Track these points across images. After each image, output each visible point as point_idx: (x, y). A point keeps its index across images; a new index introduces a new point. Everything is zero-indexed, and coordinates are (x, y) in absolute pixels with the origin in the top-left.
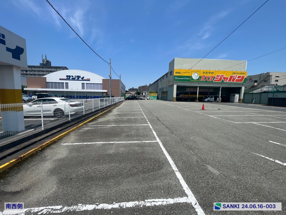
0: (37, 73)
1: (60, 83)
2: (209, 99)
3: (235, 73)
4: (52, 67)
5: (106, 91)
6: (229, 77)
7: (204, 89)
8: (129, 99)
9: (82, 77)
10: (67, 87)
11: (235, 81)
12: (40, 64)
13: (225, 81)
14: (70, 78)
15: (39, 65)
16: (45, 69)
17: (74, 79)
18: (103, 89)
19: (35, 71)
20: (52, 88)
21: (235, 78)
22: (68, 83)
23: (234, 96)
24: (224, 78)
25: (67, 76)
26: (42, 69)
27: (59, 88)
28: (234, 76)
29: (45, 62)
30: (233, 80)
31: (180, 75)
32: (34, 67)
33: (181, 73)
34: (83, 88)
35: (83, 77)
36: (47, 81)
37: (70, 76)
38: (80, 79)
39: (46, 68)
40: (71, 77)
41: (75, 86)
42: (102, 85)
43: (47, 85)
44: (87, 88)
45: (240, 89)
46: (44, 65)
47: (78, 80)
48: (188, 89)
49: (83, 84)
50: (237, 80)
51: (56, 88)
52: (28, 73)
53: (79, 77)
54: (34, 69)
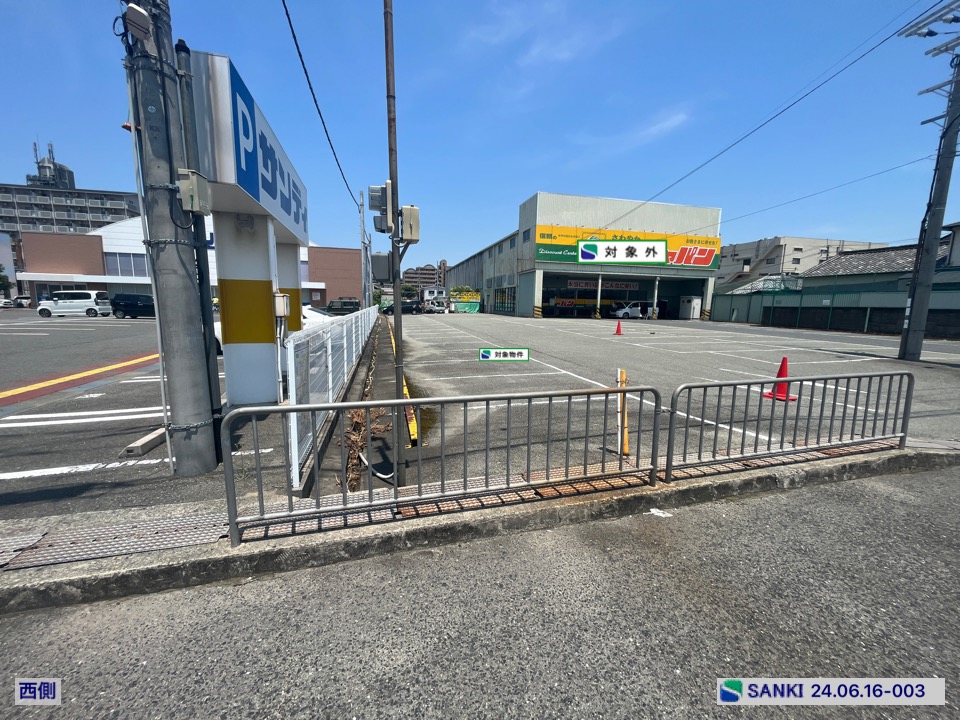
0: (17, 213)
2: (627, 310)
3: (692, 241)
5: (321, 286)
6: (678, 252)
7: (614, 283)
11: (692, 262)
12: (29, 178)
13: (668, 262)
15: (24, 182)
16: (51, 201)
18: (311, 280)
19: (8, 205)
21: (693, 255)
23: (690, 301)
26: (38, 200)
28: (690, 249)
29: (48, 173)
30: (689, 259)
33: (555, 238)
39: (56, 194)
42: (306, 266)
43: (106, 262)
45: (703, 282)
46: (47, 183)
48: (573, 281)
50: (697, 261)
54: (3, 197)
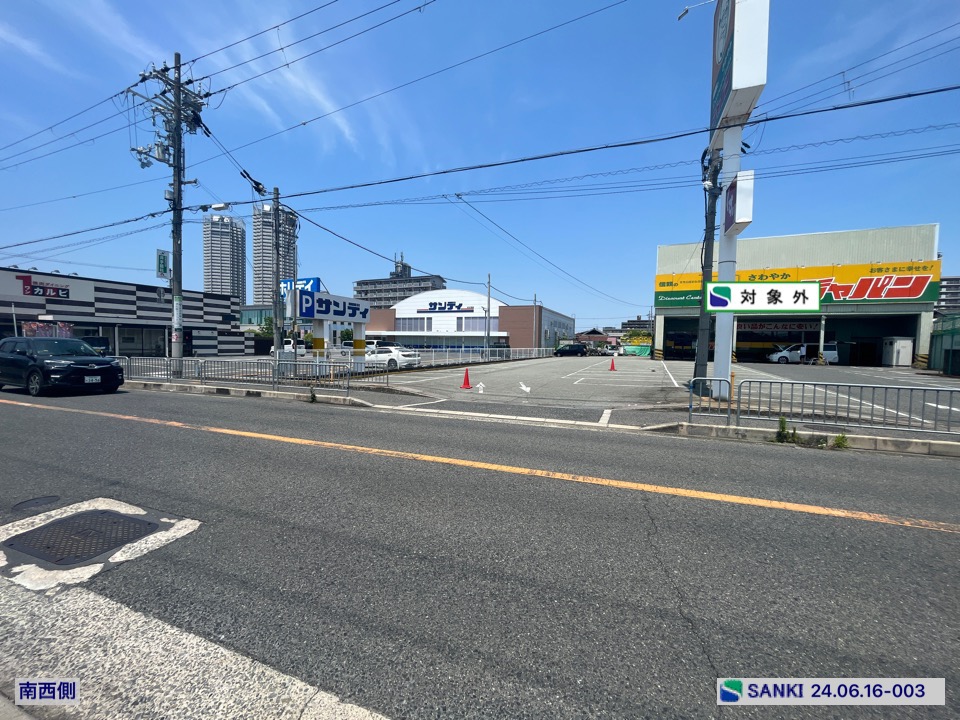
0: (383, 295)
1: (417, 319)
3: (880, 270)
4: (412, 280)
5: (504, 334)
6: (855, 286)
7: (780, 325)
8: (562, 353)
9: (457, 304)
10: (430, 328)
11: (883, 294)
12: (391, 274)
13: (837, 296)
14: (435, 308)
15: (388, 277)
16: (398, 286)
17: (442, 310)
18: (500, 330)
19: (380, 291)
20: (404, 330)
21: (883, 286)
22: (431, 318)
24: (834, 288)
25: (431, 304)
26: (393, 286)
27: (416, 330)
28: (878, 280)
29: (399, 269)
30: (877, 291)
31: (675, 289)
32: (380, 282)
33: (676, 285)
34: (459, 328)
35: (461, 305)
36: (397, 316)
37: (435, 304)
38: (454, 309)
39: (401, 282)
40: (438, 306)
41: (444, 325)
42: (497, 321)
43: (396, 323)
44: (467, 329)
46: (398, 276)
47: (450, 311)
49: (459, 319)
50: (891, 292)
51: (410, 330)
52: (369, 296)
53: (451, 304)
54: (379, 287)
